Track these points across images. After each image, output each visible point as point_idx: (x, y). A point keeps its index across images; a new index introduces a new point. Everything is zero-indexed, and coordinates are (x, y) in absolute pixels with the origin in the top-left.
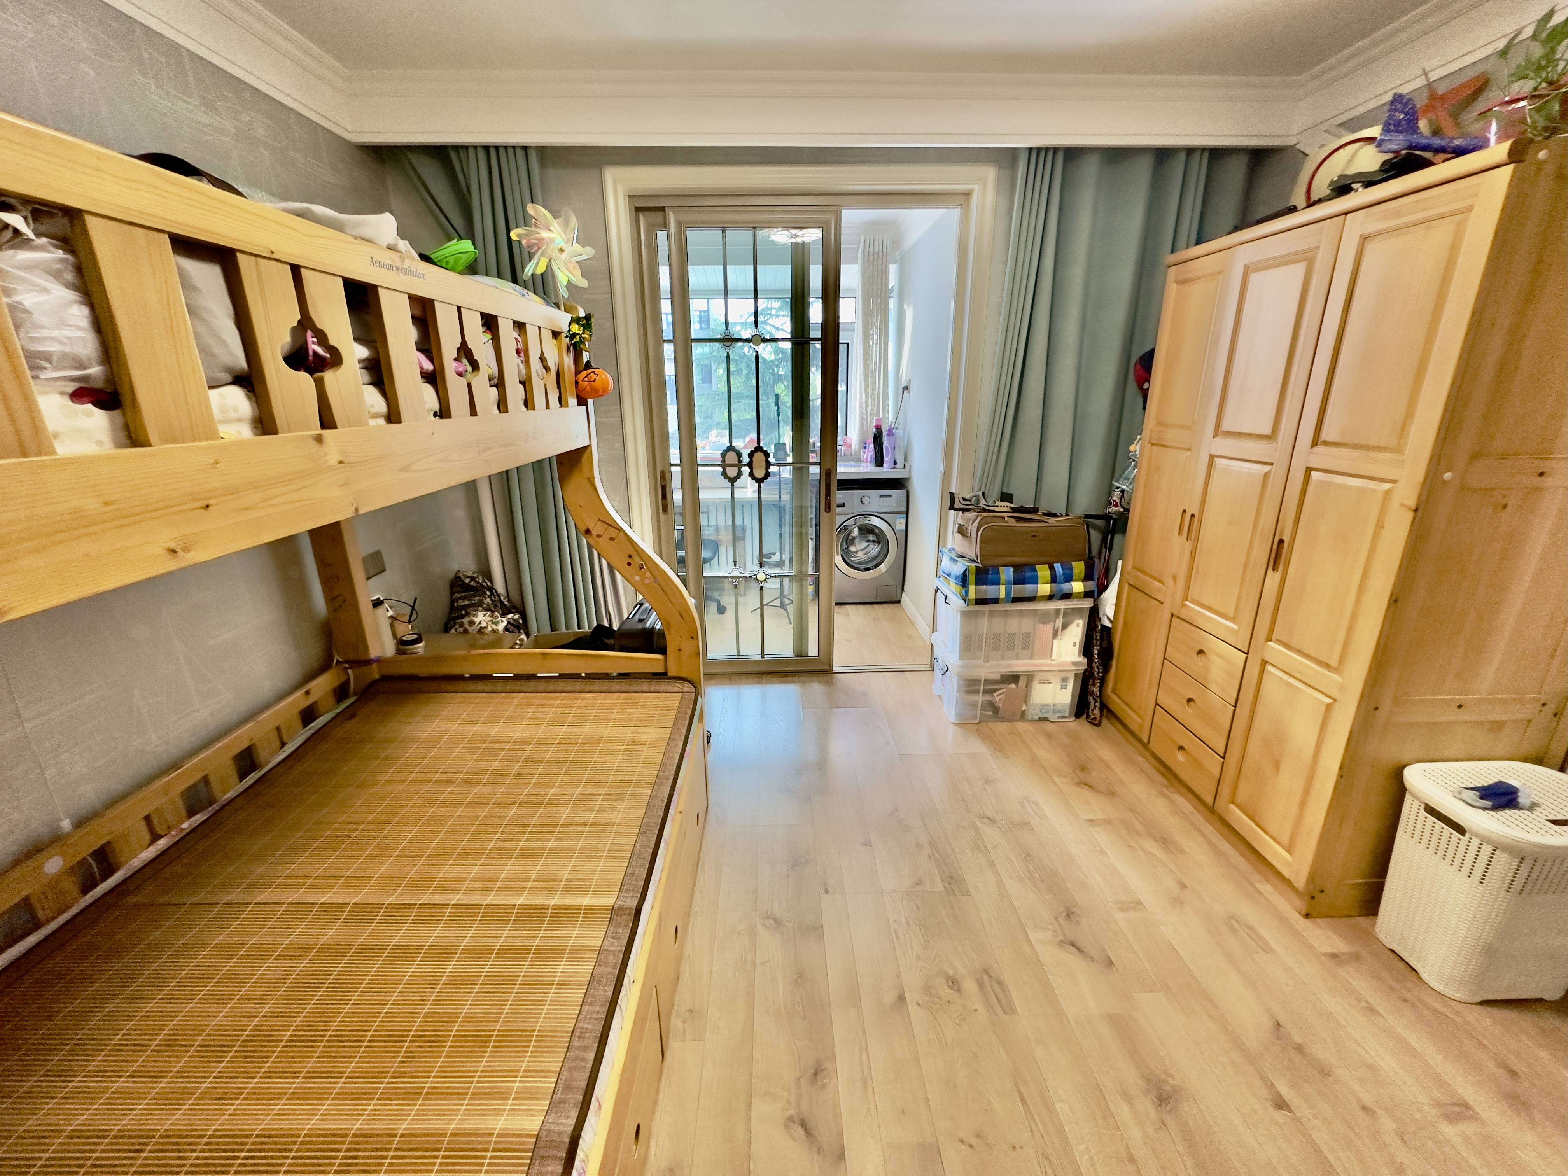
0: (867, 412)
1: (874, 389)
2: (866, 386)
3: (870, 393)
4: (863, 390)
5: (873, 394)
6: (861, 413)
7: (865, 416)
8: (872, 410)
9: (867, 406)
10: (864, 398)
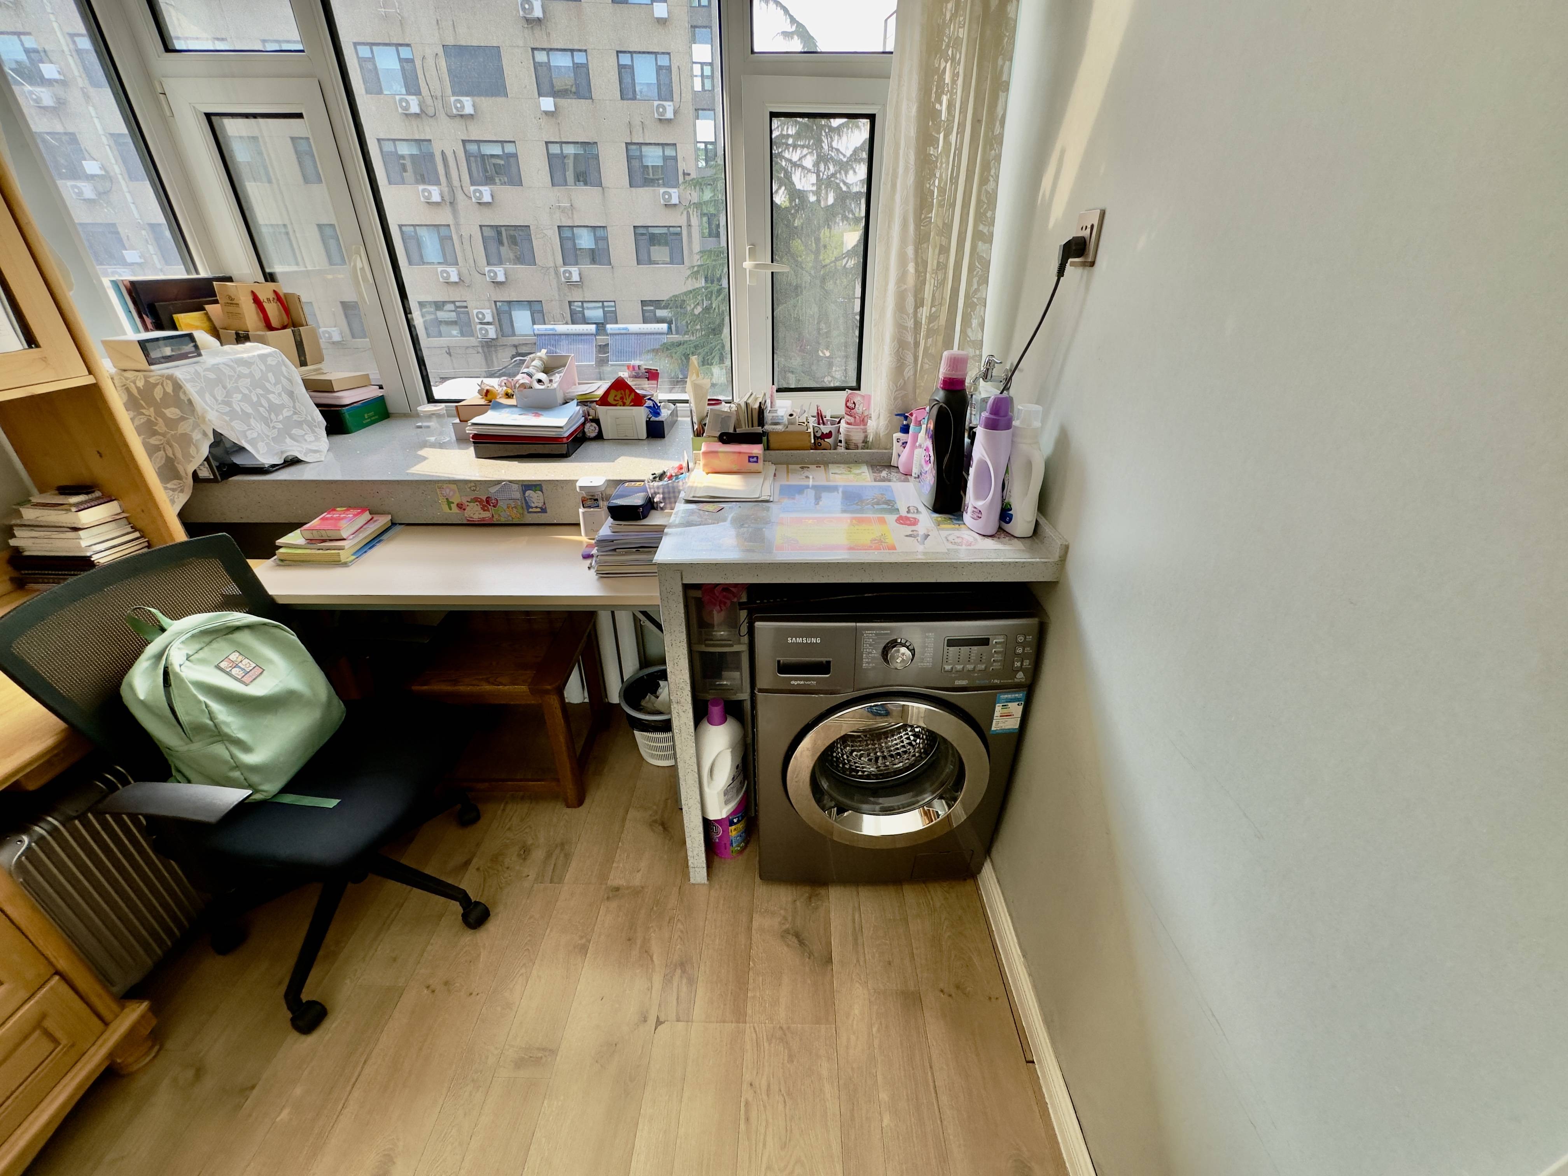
0: (917, 324)
1: (944, 250)
2: (921, 239)
3: (932, 264)
4: (910, 251)
5: (942, 267)
6: (900, 327)
7: (910, 339)
8: (932, 318)
9: (919, 303)
10: (911, 280)
